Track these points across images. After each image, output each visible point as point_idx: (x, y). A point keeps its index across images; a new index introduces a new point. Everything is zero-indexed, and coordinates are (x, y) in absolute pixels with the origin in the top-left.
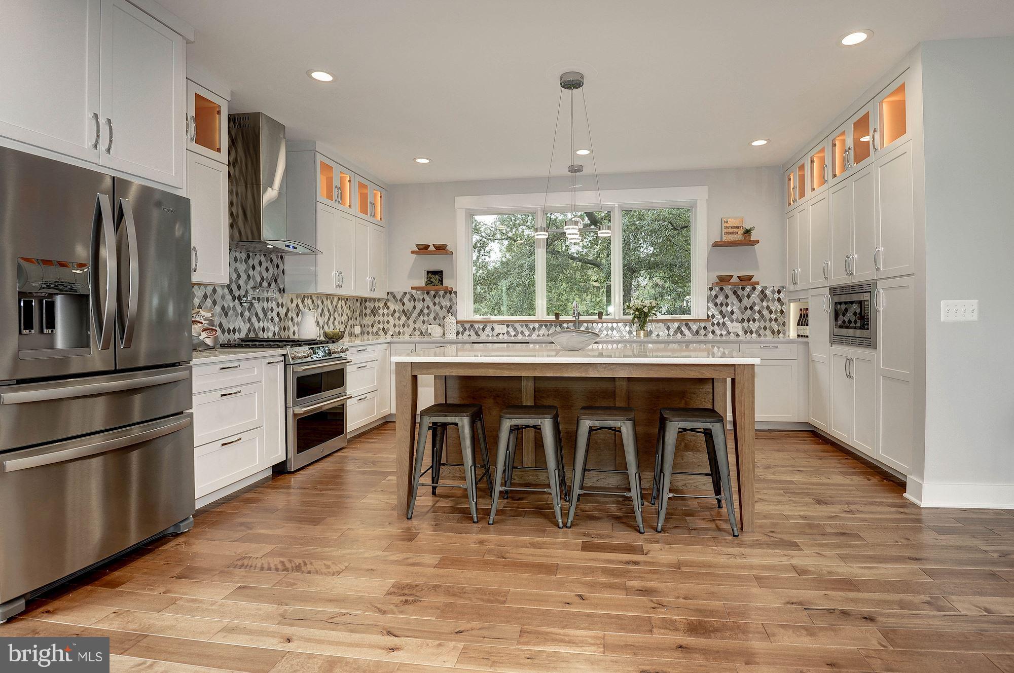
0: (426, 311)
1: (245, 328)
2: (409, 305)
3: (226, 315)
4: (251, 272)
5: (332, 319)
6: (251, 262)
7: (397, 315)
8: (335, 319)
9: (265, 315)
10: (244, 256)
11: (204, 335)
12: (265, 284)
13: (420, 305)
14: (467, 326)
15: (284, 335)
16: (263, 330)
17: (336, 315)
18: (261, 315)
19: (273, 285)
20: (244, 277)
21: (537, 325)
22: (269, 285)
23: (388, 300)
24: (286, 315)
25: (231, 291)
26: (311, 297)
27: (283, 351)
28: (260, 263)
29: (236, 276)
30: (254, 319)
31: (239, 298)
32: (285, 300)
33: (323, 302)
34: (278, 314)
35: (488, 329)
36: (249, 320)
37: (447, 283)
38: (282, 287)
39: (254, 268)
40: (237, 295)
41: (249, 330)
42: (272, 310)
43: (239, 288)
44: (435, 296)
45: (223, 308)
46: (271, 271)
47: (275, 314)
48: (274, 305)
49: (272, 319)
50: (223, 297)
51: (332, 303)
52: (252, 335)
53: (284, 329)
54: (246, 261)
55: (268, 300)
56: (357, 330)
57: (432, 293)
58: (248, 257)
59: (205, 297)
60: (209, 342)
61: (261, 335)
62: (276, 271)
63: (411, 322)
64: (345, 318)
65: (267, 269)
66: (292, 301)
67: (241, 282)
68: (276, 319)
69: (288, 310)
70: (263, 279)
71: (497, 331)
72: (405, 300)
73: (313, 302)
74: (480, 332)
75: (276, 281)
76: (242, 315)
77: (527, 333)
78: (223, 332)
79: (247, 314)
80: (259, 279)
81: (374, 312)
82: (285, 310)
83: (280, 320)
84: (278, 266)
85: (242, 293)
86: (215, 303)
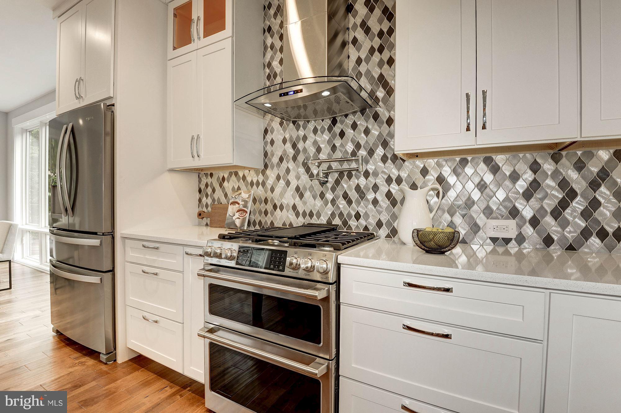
3: (301, 196)
4: (338, 142)
6: (337, 129)
10: (328, 122)
11: (237, 215)
29: (314, 150)
39: (342, 134)
46: (375, 132)
54: (330, 129)
55: (367, 174)
58: (334, 122)
59: (278, 178)
60: (238, 222)
78: (297, 215)
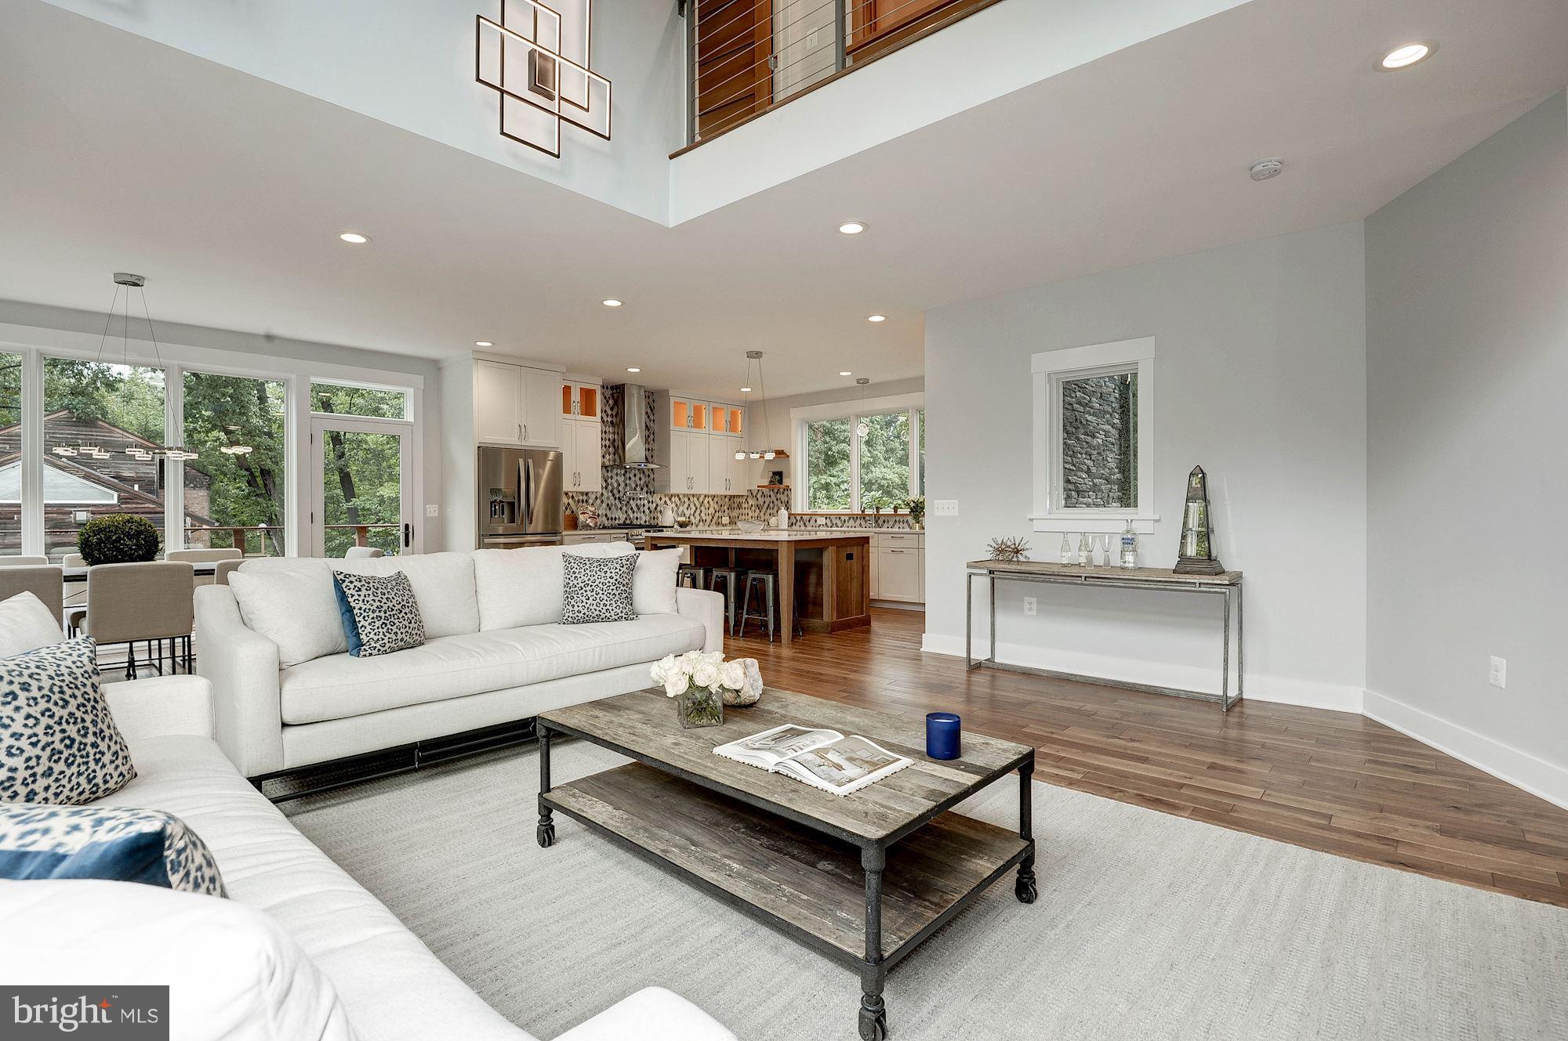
0: (771, 505)
1: (623, 517)
2: (761, 500)
3: (610, 509)
4: (628, 482)
5: (698, 512)
6: (628, 475)
7: (753, 508)
8: (701, 511)
9: (639, 509)
11: (589, 520)
12: (638, 489)
13: (768, 500)
14: (798, 518)
15: (653, 522)
16: (637, 519)
17: (703, 508)
18: (635, 509)
19: (645, 489)
20: (623, 485)
21: (847, 518)
22: (642, 489)
23: (748, 496)
24: (656, 508)
25: (613, 495)
26: (678, 496)
27: (626, 531)
28: (635, 475)
30: (630, 512)
31: (619, 498)
32: (656, 498)
33: (689, 499)
34: (649, 508)
35: (812, 521)
36: (626, 512)
37: (786, 482)
38: (652, 490)
40: (617, 496)
41: (626, 519)
42: (644, 505)
43: (619, 492)
44: (777, 493)
45: (608, 505)
47: (646, 508)
48: (646, 502)
49: (644, 512)
50: (608, 498)
51: (698, 499)
52: (628, 522)
53: (654, 518)
55: (640, 499)
56: (725, 520)
57: (776, 490)
59: (596, 498)
60: (591, 524)
61: (635, 522)
62: (647, 479)
63: (762, 514)
64: (712, 511)
65: (640, 479)
66: (661, 499)
67: (620, 488)
68: (647, 511)
69: (657, 505)
70: (637, 485)
71: (818, 523)
72: (759, 496)
73: (680, 499)
74: (807, 523)
75: (647, 486)
76: (621, 509)
77: (840, 524)
78: (608, 519)
79: (624, 508)
80: (633, 486)
81: (739, 507)
82: (654, 505)
83: (651, 512)
84: (649, 476)
85: (621, 494)
86: (602, 502)
